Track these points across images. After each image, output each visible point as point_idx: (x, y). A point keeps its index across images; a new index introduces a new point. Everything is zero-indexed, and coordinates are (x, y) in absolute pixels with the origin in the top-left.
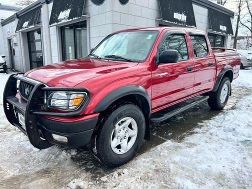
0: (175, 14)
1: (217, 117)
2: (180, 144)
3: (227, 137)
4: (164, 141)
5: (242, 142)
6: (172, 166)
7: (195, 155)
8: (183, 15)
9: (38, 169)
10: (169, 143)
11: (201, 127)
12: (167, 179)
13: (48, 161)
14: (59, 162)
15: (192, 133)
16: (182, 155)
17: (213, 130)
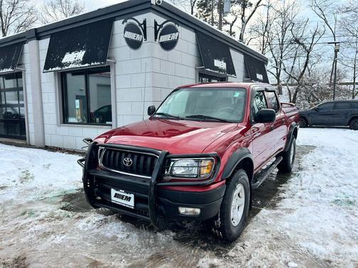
0: (215, 61)
1: (292, 180)
2: (278, 211)
3: (317, 199)
4: (259, 211)
5: (333, 202)
6: (288, 233)
7: (301, 219)
8: (223, 62)
9: (148, 256)
10: (264, 212)
11: (283, 191)
12: (293, 245)
13: (149, 246)
14: (164, 245)
15: (280, 199)
16: (289, 221)
17: (299, 194)
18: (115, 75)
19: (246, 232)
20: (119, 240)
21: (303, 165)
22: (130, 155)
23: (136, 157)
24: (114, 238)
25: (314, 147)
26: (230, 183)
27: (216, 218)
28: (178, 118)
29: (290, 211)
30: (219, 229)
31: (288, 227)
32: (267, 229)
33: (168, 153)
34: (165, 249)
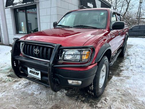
0: (88, 3)
1: (125, 61)
2: (121, 78)
3: (140, 71)
6: (130, 91)
7: (135, 83)
8: (91, 4)
11: (122, 67)
12: (134, 99)
13: (51, 100)
14: (60, 99)
15: (121, 71)
16: (129, 84)
17: (131, 68)
18: (39, 9)
19: (106, 90)
20: (35, 95)
21: (129, 53)
22: (38, 47)
23: (41, 48)
24: (32, 94)
25: (132, 45)
26: (99, 64)
27: (91, 85)
28: (69, 27)
29: (128, 78)
30: (92, 91)
31: (129, 87)
32: (118, 89)
33: (61, 46)
34: (60, 102)
